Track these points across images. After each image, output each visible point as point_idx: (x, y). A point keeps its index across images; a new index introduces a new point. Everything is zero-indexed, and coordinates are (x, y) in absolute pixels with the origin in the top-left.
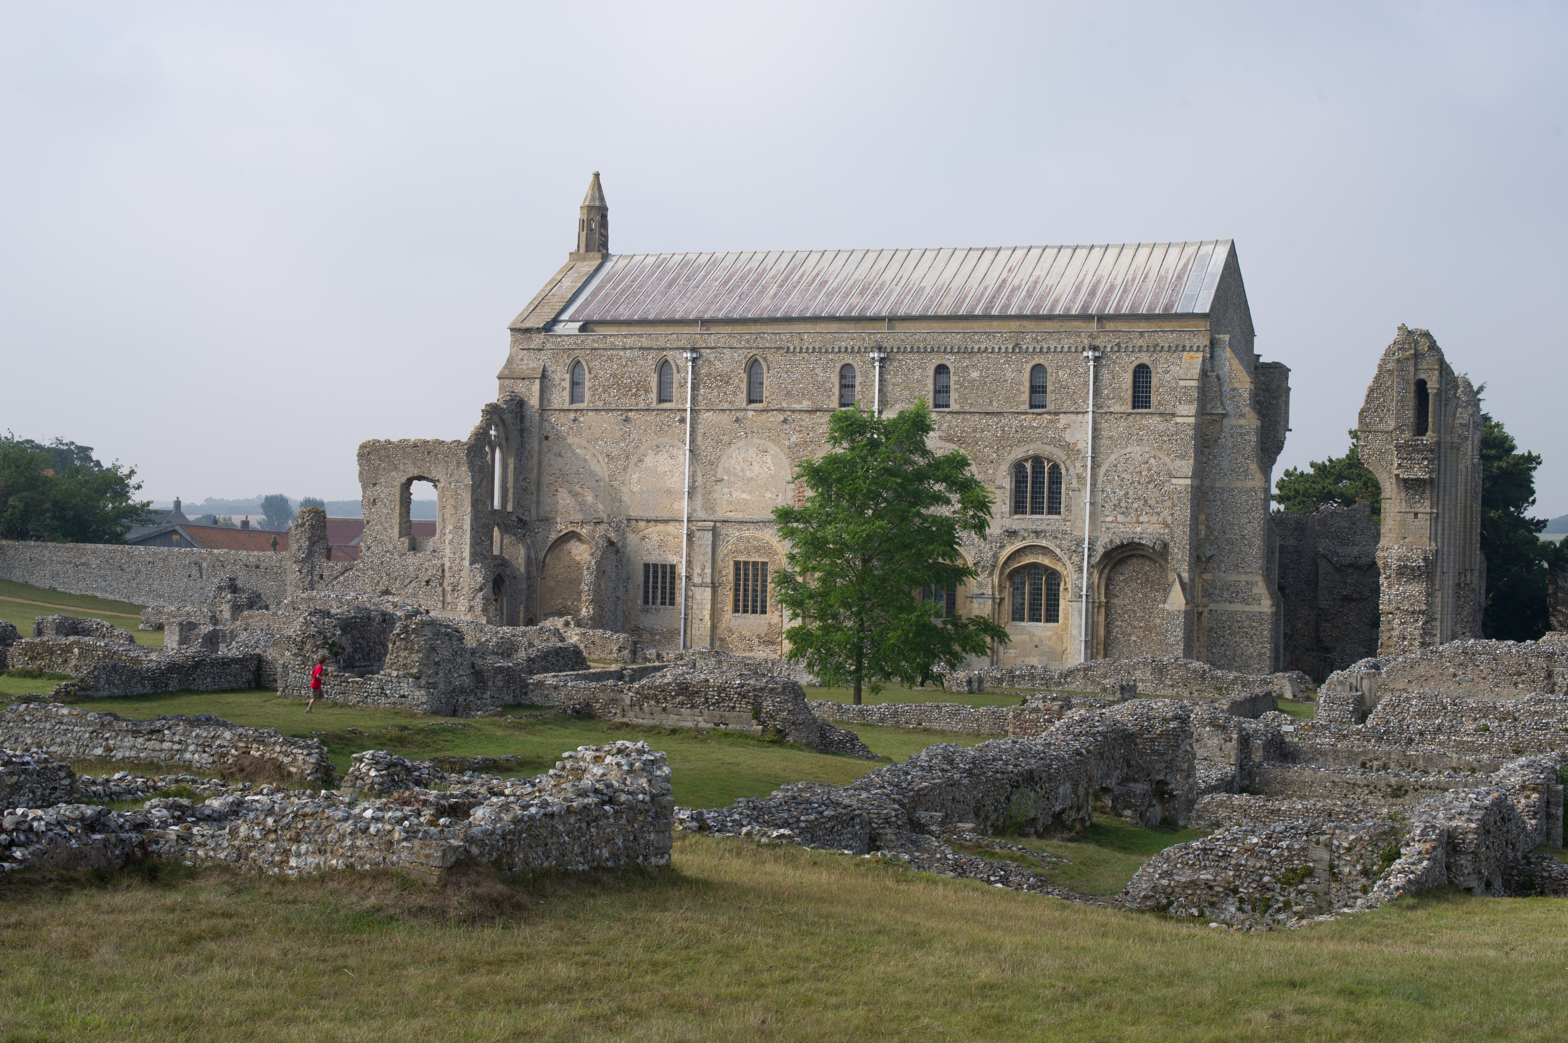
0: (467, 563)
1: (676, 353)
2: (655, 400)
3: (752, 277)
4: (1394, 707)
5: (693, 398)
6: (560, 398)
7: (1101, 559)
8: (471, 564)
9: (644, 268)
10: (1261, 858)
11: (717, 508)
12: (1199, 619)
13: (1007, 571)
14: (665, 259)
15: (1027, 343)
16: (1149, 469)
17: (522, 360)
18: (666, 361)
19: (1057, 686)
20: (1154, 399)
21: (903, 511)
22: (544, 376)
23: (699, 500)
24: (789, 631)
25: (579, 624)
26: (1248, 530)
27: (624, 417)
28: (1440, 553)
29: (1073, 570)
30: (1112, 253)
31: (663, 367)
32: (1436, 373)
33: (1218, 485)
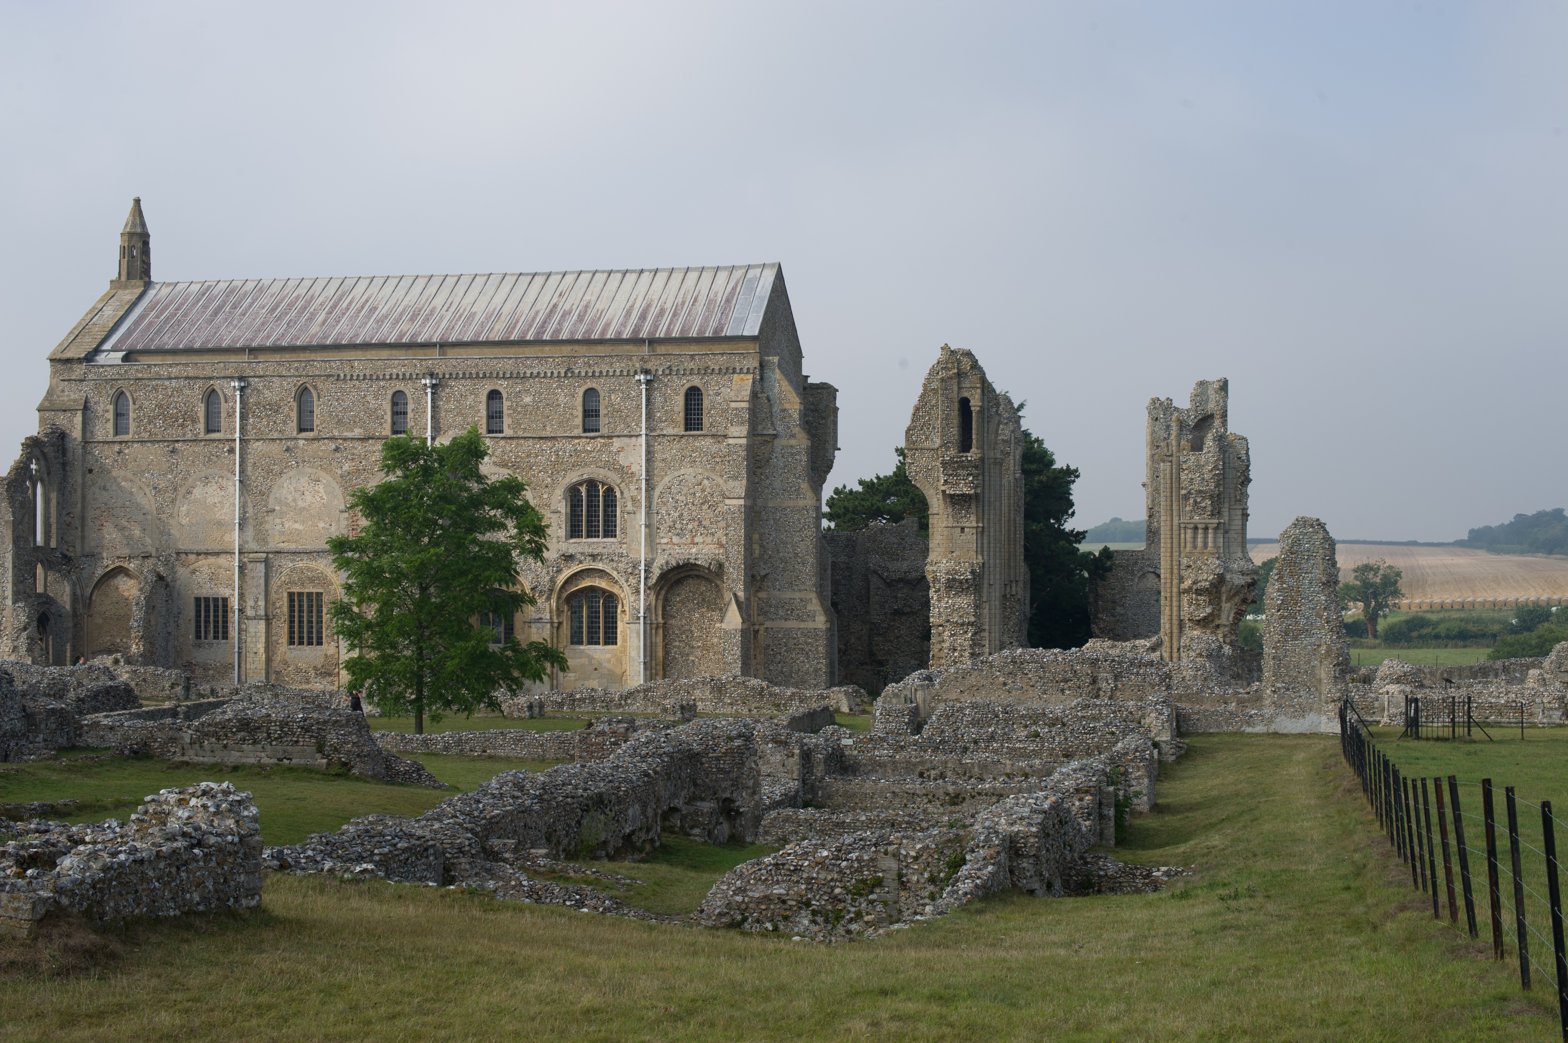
0: (9, 602)
1: (224, 383)
2: (202, 430)
3: (300, 304)
4: (948, 717)
5: (242, 428)
6: (104, 430)
7: (657, 581)
8: (14, 603)
9: (189, 295)
10: (832, 871)
11: (270, 539)
12: (755, 637)
13: (565, 595)
14: (210, 286)
15: (579, 367)
16: (703, 491)
17: (63, 391)
18: (214, 390)
19: (618, 708)
20: (706, 421)
21: (460, 538)
22: (86, 408)
23: (250, 531)
24: (348, 662)
25: (128, 662)
26: (801, 548)
27: (170, 448)
28: (986, 565)
29: (630, 592)
30: (661, 277)
31: (211, 397)
32: (979, 391)
33: (770, 505)
